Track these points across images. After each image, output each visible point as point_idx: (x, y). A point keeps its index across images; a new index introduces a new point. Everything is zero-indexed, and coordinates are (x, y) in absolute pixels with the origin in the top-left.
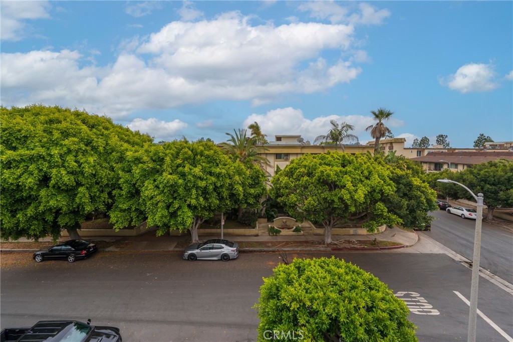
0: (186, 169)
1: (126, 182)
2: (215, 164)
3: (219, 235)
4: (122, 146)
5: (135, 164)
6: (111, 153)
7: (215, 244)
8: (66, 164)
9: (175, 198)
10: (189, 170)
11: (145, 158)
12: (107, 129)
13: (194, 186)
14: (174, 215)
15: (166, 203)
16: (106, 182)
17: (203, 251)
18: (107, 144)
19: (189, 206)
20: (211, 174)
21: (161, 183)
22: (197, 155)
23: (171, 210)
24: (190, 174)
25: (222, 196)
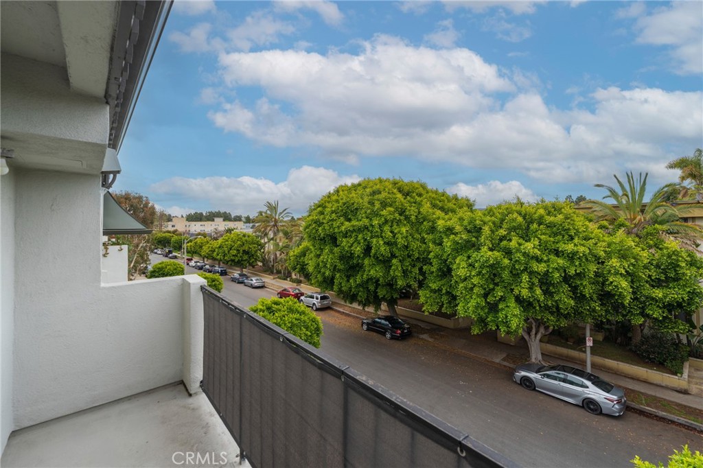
0: (513, 244)
1: (436, 256)
2: (566, 237)
3: (583, 363)
4: (434, 214)
5: (446, 235)
6: (422, 222)
7: (569, 375)
8: (383, 235)
9: (497, 284)
10: (517, 246)
11: (458, 228)
12: (420, 195)
13: (526, 269)
14: (493, 308)
15: (485, 289)
16: (417, 255)
17: (546, 379)
18: (419, 212)
19: (518, 299)
20: (557, 253)
21: (476, 261)
22: (532, 222)
23: (490, 299)
24: (518, 250)
25: (581, 294)
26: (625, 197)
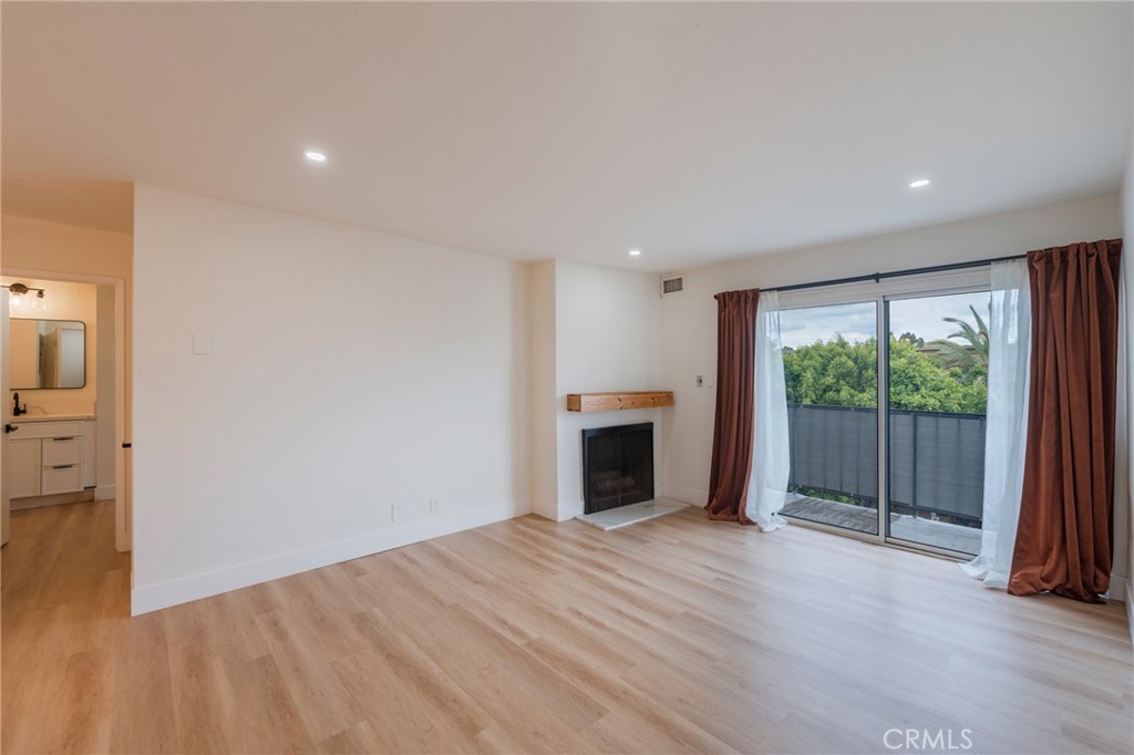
10: (848, 398)
22: (866, 368)
26: (983, 336)
